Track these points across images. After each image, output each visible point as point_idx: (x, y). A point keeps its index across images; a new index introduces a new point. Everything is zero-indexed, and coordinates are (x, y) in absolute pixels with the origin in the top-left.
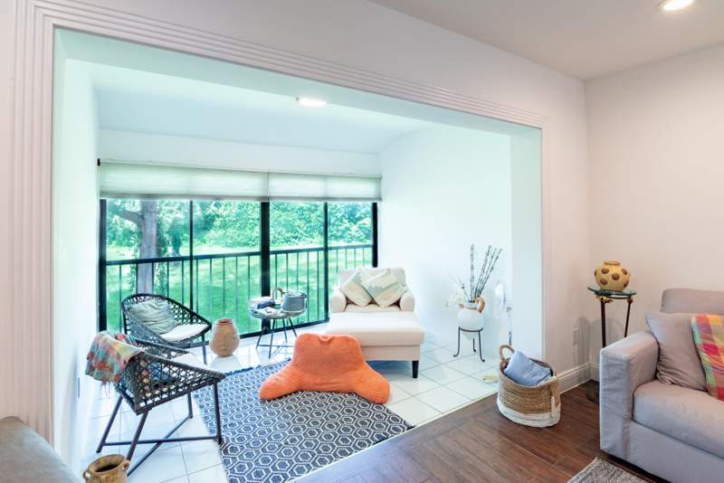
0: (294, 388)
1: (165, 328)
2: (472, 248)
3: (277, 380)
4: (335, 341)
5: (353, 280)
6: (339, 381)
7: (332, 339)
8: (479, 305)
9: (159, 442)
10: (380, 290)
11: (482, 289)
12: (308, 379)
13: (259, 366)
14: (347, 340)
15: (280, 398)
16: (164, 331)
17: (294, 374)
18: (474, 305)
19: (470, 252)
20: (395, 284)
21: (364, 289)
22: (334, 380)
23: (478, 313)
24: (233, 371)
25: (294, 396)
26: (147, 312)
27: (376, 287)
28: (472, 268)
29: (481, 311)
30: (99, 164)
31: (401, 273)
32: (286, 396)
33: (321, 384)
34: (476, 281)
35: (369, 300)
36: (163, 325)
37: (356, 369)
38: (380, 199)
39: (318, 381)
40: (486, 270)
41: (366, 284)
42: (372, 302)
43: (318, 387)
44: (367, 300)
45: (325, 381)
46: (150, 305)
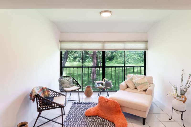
0: (95, 114)
1: (69, 86)
2: (183, 71)
3: (91, 110)
4: (109, 102)
5: (130, 79)
6: (110, 117)
7: (109, 101)
8: (183, 99)
9: (50, 120)
10: (139, 84)
11: (186, 92)
12: (101, 113)
13: (94, 103)
14: (114, 102)
15: (90, 116)
16: (68, 87)
17: (97, 110)
18: (181, 99)
19: (181, 73)
20: (146, 82)
21: (133, 83)
22: (108, 116)
23: (182, 103)
24: (86, 102)
25: (94, 118)
26: (65, 81)
27: (137, 83)
28: (182, 81)
29: (184, 102)
30: (60, 42)
31: (151, 78)
32: (92, 116)
33: (104, 116)
34: (183, 87)
35: (135, 88)
36: (68, 85)
37: (116, 114)
38: (147, 49)
39: (103, 114)
40: (189, 83)
41: (134, 81)
42: (136, 88)
43: (103, 117)
44: (134, 87)
45: (105, 115)
46: (66, 79)
